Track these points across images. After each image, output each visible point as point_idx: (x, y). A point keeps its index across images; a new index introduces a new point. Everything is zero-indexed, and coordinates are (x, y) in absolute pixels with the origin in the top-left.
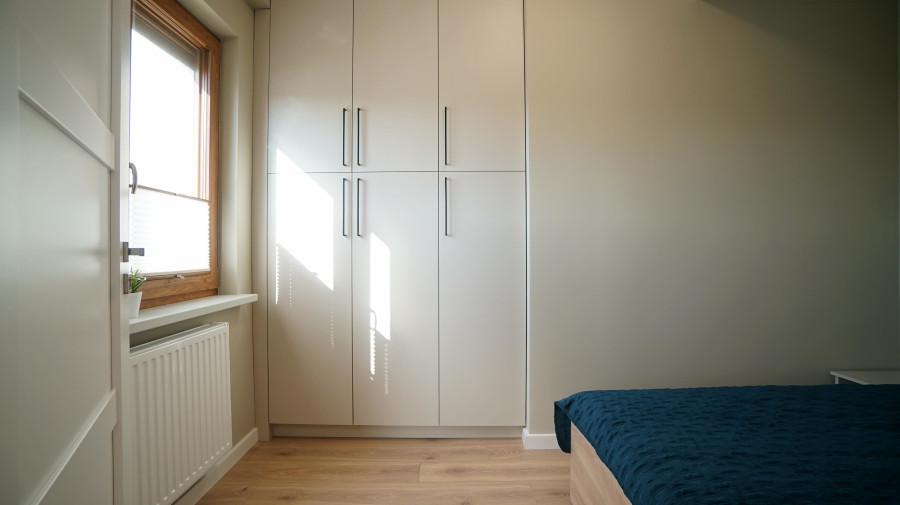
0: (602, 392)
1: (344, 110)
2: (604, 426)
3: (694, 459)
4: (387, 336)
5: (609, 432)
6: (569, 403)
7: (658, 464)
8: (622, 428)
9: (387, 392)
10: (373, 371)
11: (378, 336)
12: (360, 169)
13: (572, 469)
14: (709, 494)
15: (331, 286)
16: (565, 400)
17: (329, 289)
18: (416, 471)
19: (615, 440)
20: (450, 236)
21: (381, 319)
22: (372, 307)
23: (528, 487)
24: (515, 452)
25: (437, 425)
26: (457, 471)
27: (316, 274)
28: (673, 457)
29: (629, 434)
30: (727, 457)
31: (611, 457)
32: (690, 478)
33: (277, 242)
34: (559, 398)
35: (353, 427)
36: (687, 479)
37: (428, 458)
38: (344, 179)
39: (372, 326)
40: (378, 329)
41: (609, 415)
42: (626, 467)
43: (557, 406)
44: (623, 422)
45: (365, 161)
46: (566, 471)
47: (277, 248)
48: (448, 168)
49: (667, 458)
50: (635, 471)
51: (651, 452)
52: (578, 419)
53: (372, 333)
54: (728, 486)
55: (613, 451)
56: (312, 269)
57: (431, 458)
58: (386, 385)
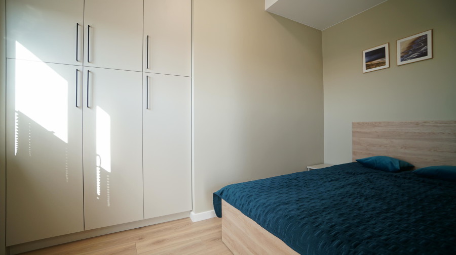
0: (236, 184)
1: (78, 24)
2: (243, 199)
3: (287, 204)
4: (109, 170)
5: (247, 201)
6: (222, 192)
7: (274, 209)
8: (252, 198)
9: (109, 205)
10: (98, 193)
11: (102, 170)
12: (89, 64)
13: (222, 225)
14: (299, 216)
15: (65, 139)
16: (219, 191)
17: (64, 143)
18: (134, 248)
19: (251, 204)
20: (150, 109)
21: (104, 160)
22: (98, 153)
23: (200, 240)
24: (188, 225)
25: (143, 219)
26: (159, 242)
27: (53, 132)
28: (279, 205)
29: (257, 200)
30: (297, 201)
31: (251, 212)
32: (290, 211)
33: (17, 109)
34: (215, 191)
35: (85, 232)
36: (288, 212)
37: (140, 239)
38: (77, 70)
39: (98, 164)
40: (101, 166)
41: (244, 193)
42: (260, 214)
43: (215, 195)
44: (252, 195)
45: (93, 60)
46: (220, 227)
47: (16, 114)
48: (148, 70)
49: (277, 206)
50: (265, 215)
51: (269, 205)
52: (228, 199)
53: (98, 169)
54: (304, 211)
55: (251, 209)
56: (49, 128)
57: (141, 238)
58: (108, 201)
